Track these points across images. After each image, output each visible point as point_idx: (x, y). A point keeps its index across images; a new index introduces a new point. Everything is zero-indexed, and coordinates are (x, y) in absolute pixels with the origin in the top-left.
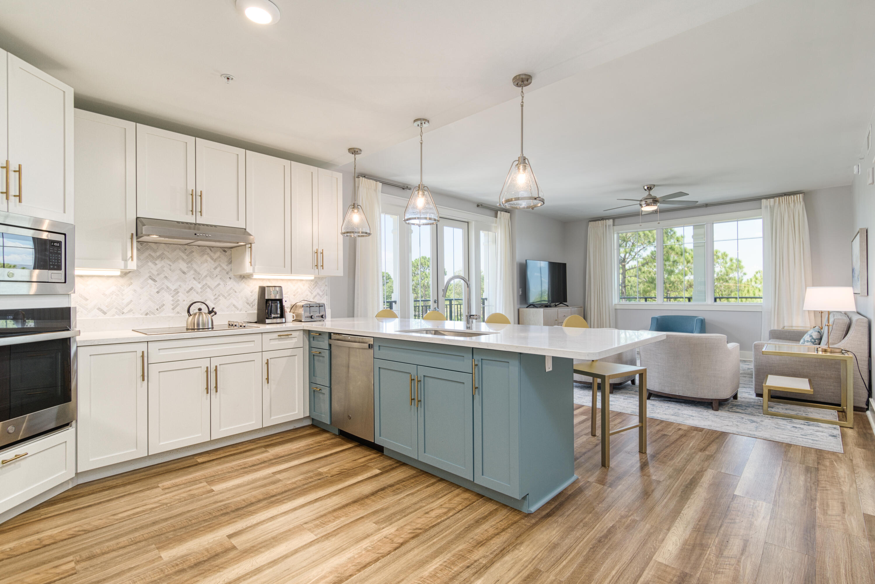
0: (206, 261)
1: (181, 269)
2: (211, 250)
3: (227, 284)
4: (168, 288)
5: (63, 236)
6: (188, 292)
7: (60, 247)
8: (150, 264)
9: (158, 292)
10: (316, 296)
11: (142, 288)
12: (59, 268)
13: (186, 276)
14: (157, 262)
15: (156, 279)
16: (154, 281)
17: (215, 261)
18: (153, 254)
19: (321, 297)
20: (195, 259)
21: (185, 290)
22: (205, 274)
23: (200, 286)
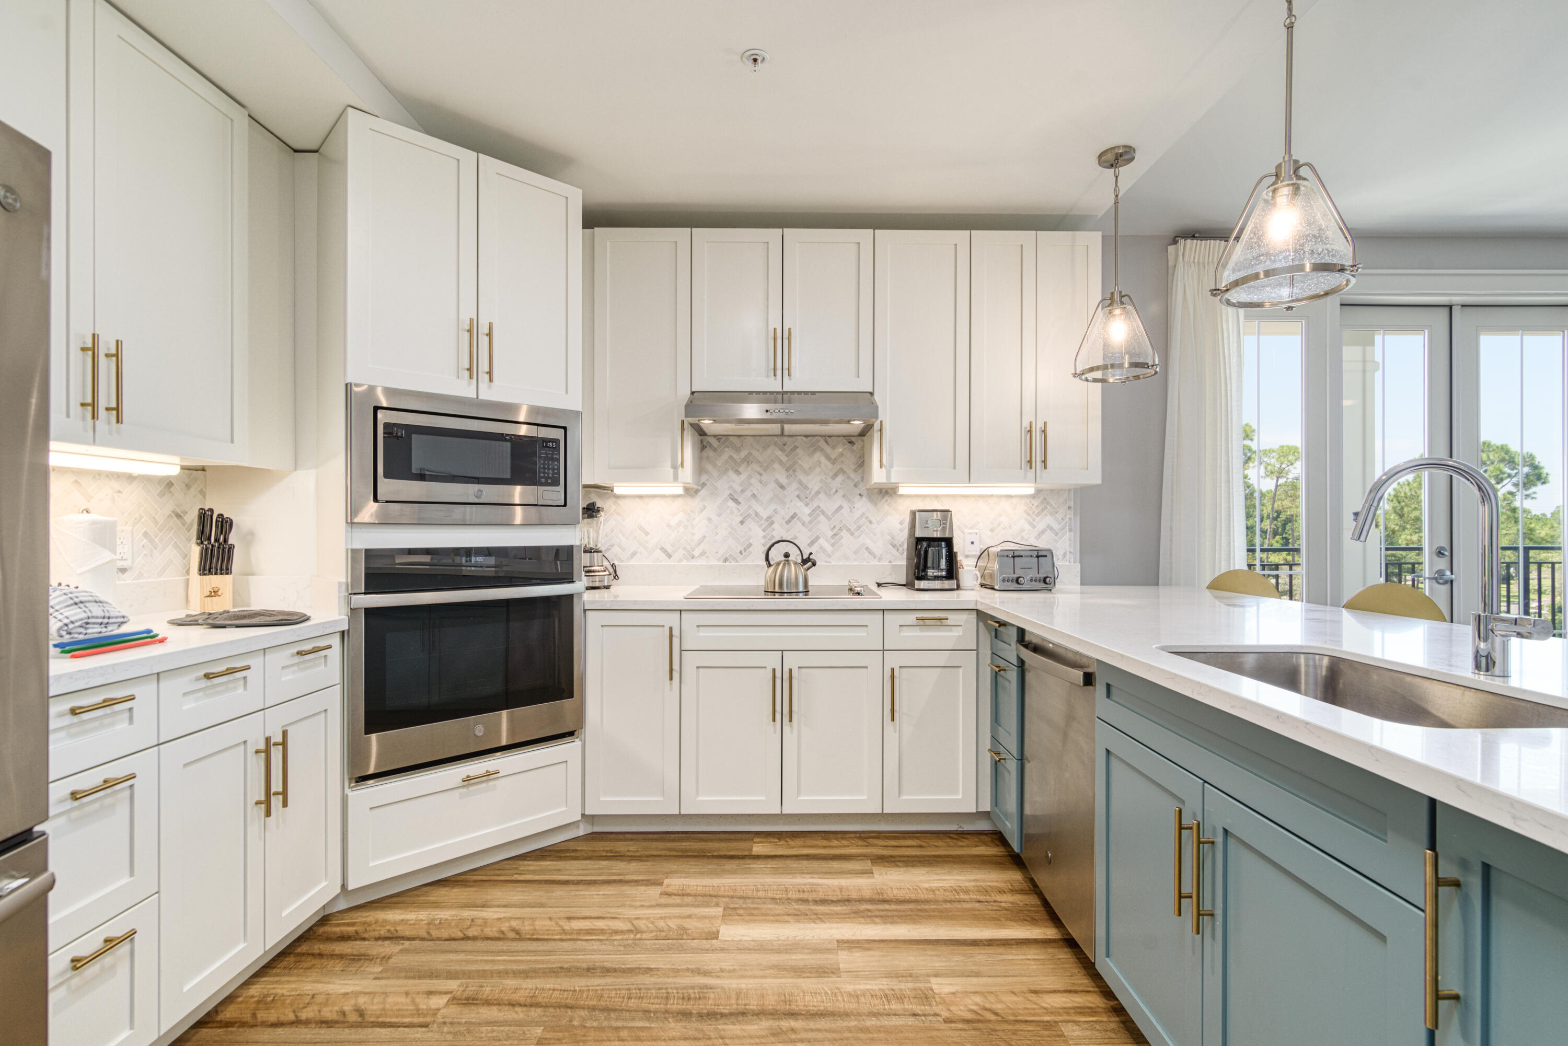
0: (819, 463)
1: (777, 482)
2: (827, 442)
3: (856, 507)
4: (757, 514)
5: (563, 430)
6: (788, 522)
7: (557, 448)
8: (731, 474)
9: (742, 522)
10: (1043, 532)
11: (719, 515)
12: (555, 483)
13: (785, 492)
14: (741, 469)
15: (740, 500)
16: (737, 502)
17: (833, 463)
18: (735, 456)
19: (1056, 534)
20: (799, 461)
21: (783, 518)
22: (816, 488)
23: (807, 511)
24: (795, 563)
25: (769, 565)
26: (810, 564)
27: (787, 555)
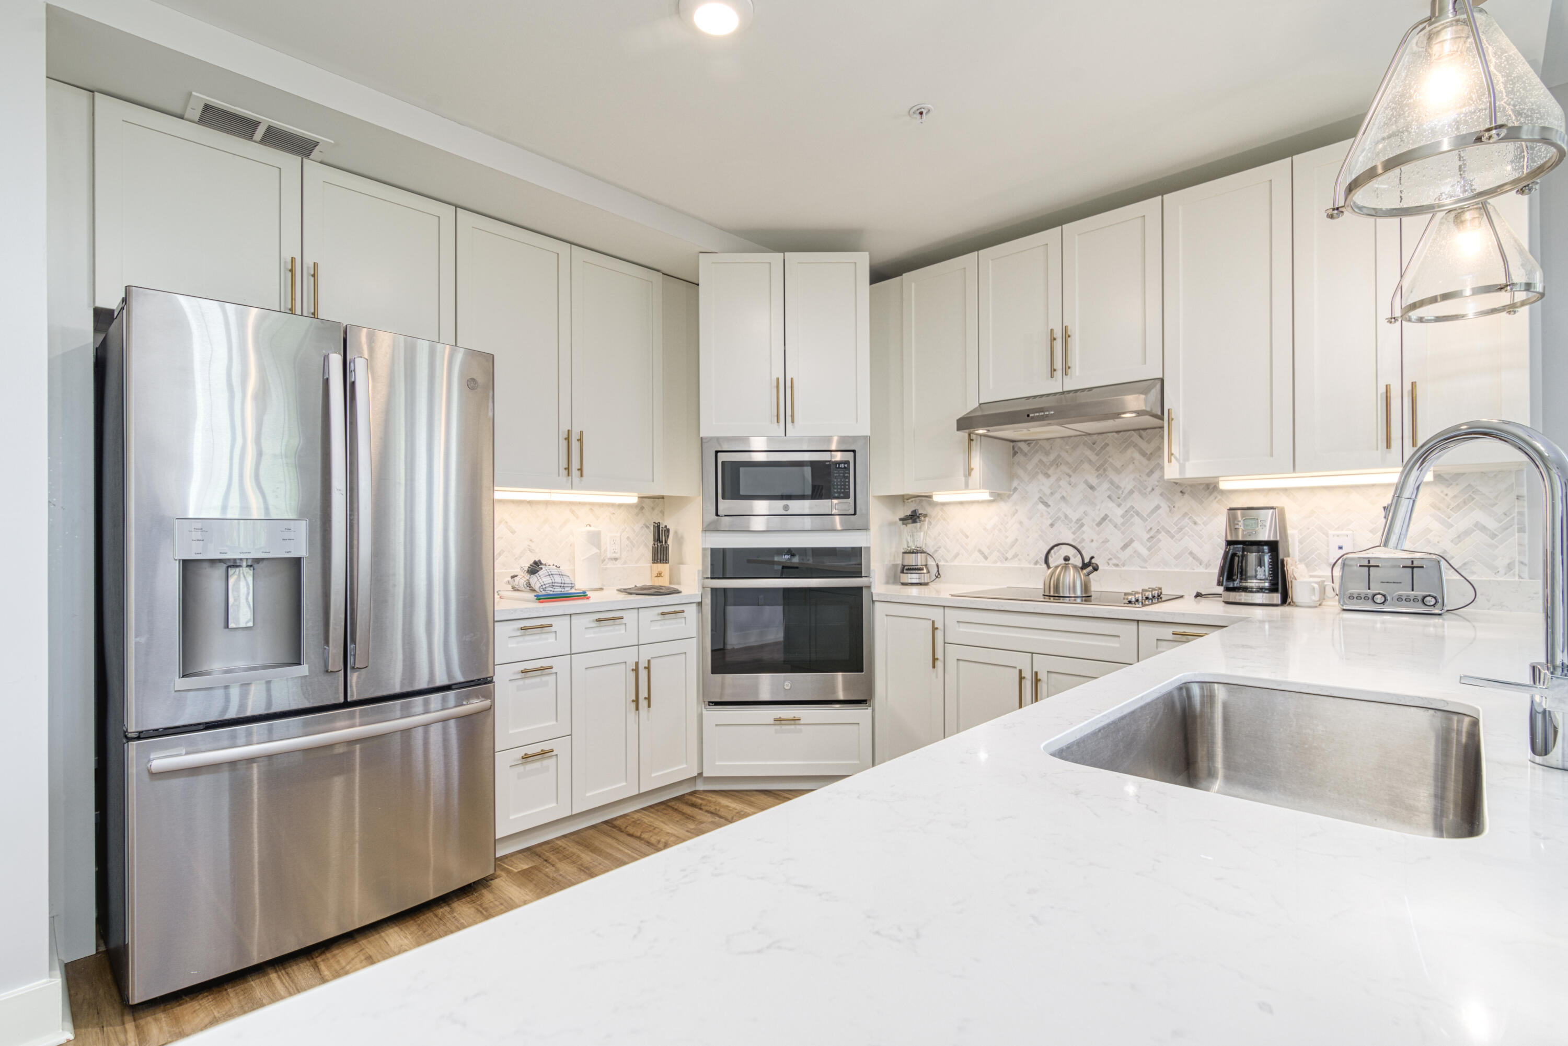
0: (1132, 460)
1: (1086, 482)
2: (1141, 436)
4: (1066, 517)
5: (852, 454)
6: (1099, 524)
7: (847, 469)
8: (1041, 477)
9: (1052, 525)
10: (1467, 533)
11: (1030, 518)
12: (847, 496)
13: (1096, 493)
14: (1050, 472)
15: (1049, 503)
16: (1047, 505)
17: (1149, 459)
18: (1045, 459)
19: (1493, 536)
20: (1110, 460)
21: (1094, 520)
22: (1129, 487)
23: (1120, 512)
24: (1075, 567)
25: (1049, 567)
26: (1090, 568)
27: (1067, 559)
